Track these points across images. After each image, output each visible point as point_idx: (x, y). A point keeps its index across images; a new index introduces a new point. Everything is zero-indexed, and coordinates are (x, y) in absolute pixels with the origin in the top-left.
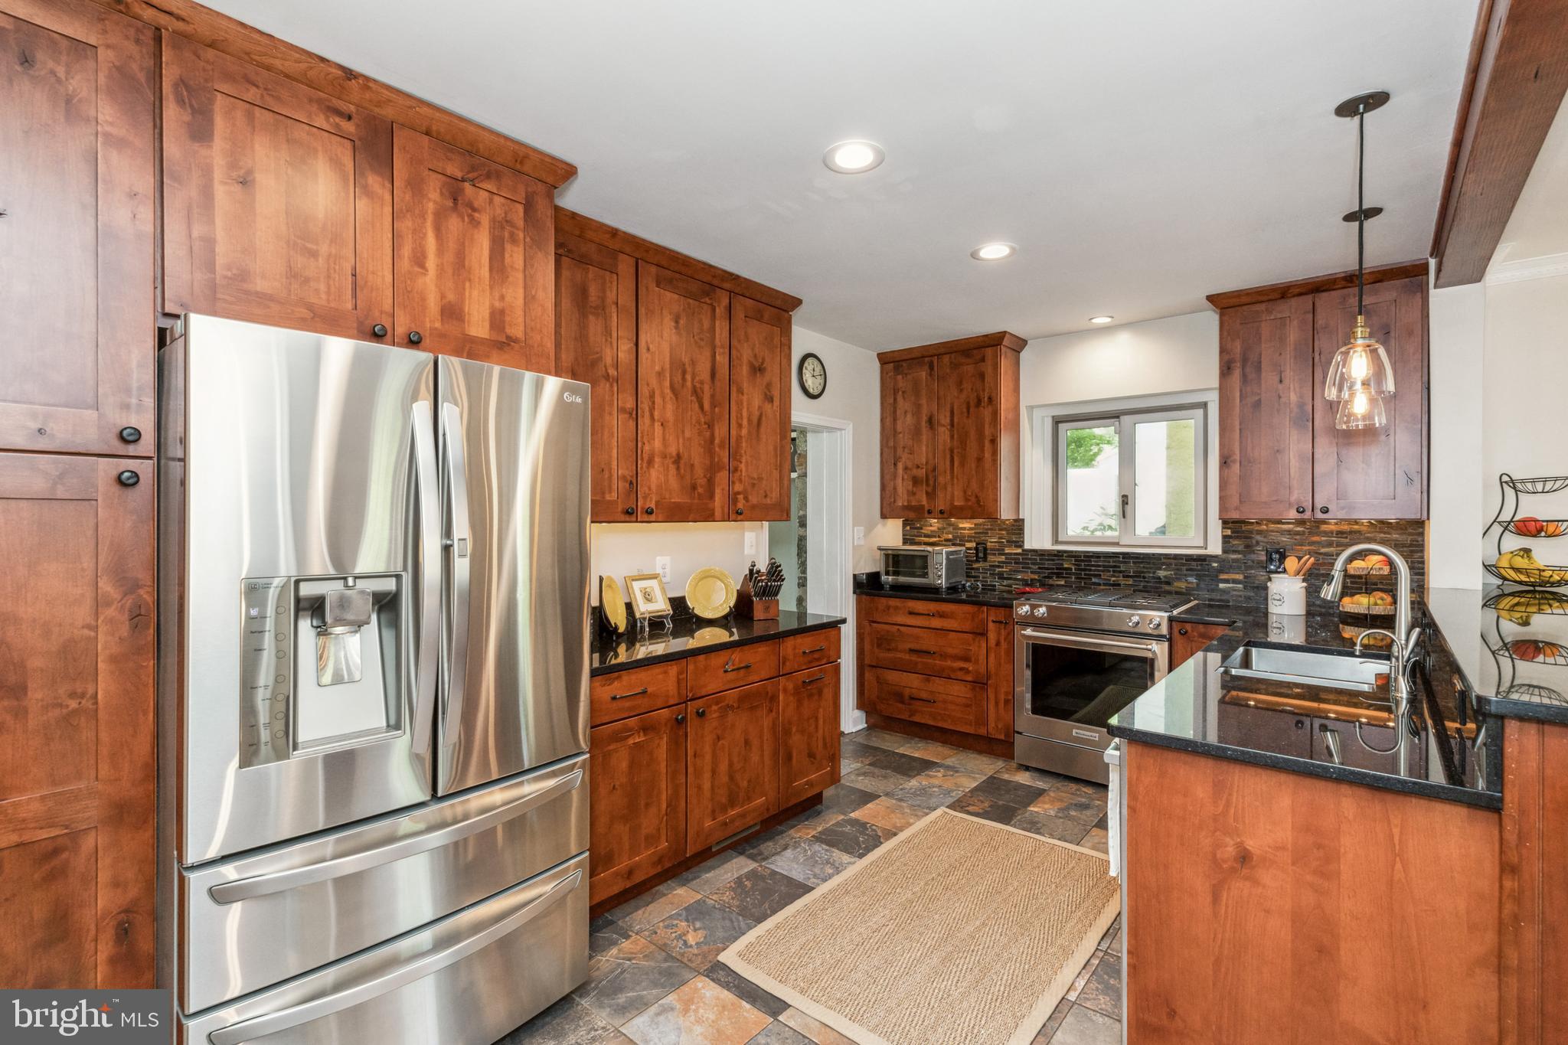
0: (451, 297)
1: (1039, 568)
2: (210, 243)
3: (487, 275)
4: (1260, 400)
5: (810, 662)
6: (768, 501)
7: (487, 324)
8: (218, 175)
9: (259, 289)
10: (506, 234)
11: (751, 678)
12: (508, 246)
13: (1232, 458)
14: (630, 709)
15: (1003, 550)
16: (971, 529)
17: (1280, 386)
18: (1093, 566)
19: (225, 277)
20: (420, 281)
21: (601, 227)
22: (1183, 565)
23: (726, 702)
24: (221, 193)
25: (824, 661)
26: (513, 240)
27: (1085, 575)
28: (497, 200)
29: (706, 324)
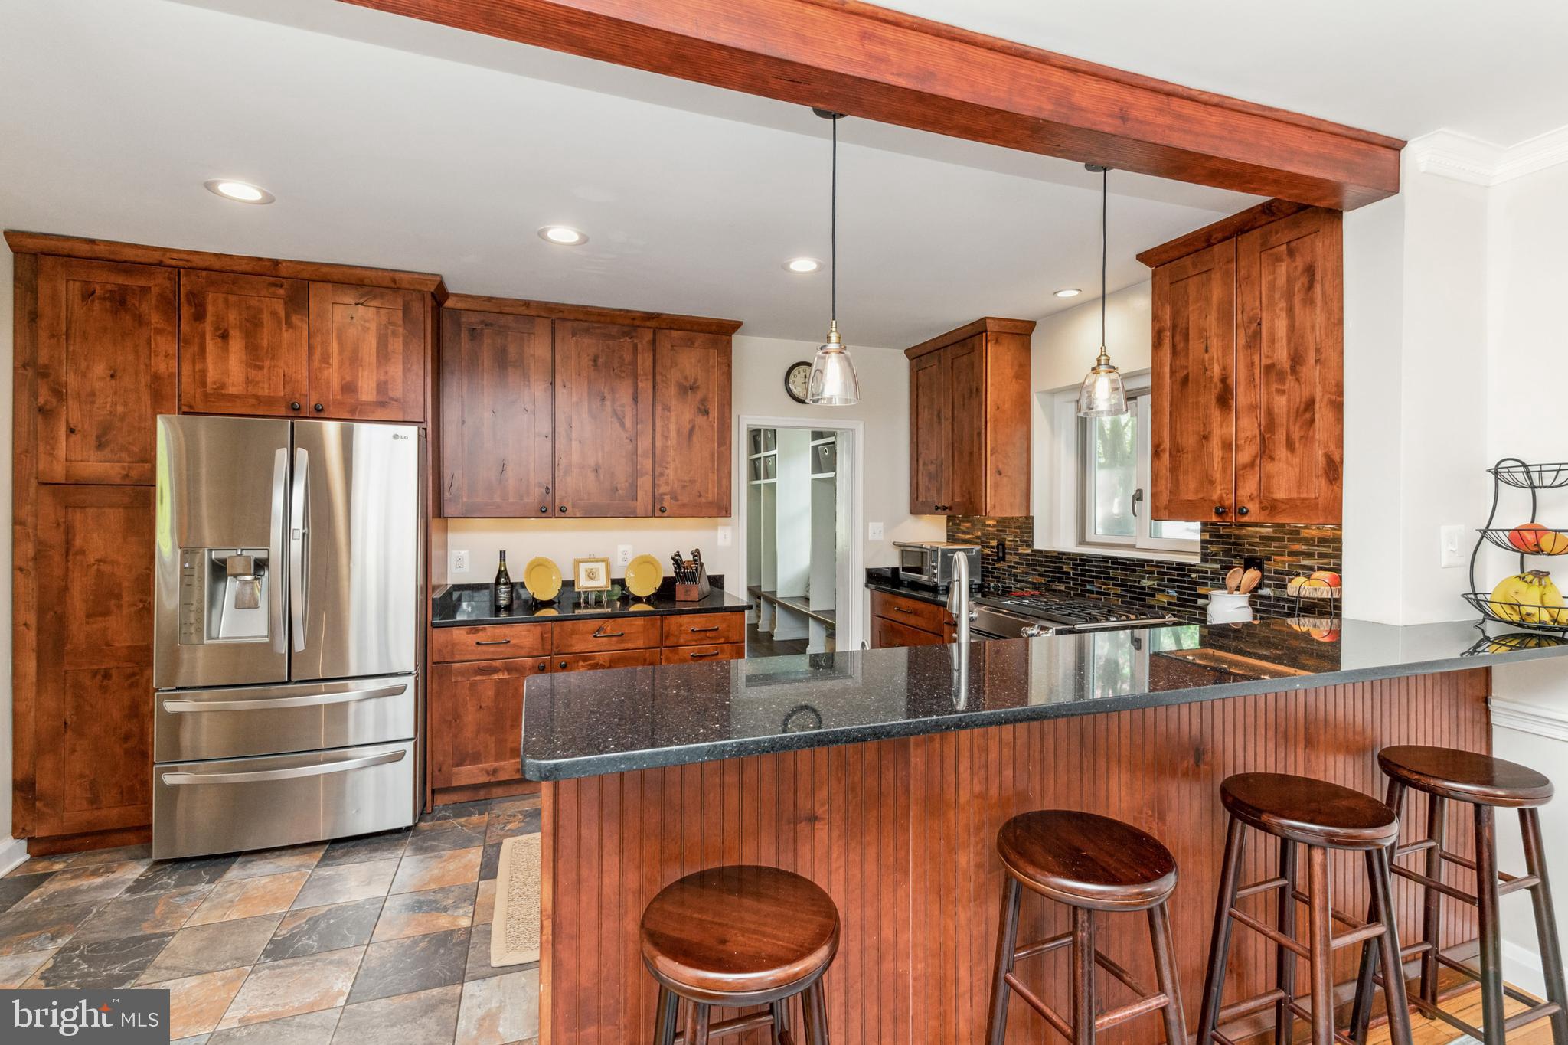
0: (348, 378)
1: (1045, 571)
2: (204, 372)
3: (375, 361)
4: (1187, 375)
5: (702, 639)
6: (703, 500)
7: (375, 393)
8: (209, 336)
9: (230, 392)
10: (390, 332)
11: (626, 646)
12: (391, 340)
13: (1162, 447)
14: (493, 653)
15: (1017, 550)
16: (994, 526)
17: (1207, 357)
18: (1088, 571)
19: (213, 388)
20: (326, 373)
21: (515, 302)
22: (1165, 574)
23: (596, 661)
24: (210, 346)
25: (722, 641)
26: (394, 334)
27: (1081, 580)
28: (382, 311)
29: (628, 358)
